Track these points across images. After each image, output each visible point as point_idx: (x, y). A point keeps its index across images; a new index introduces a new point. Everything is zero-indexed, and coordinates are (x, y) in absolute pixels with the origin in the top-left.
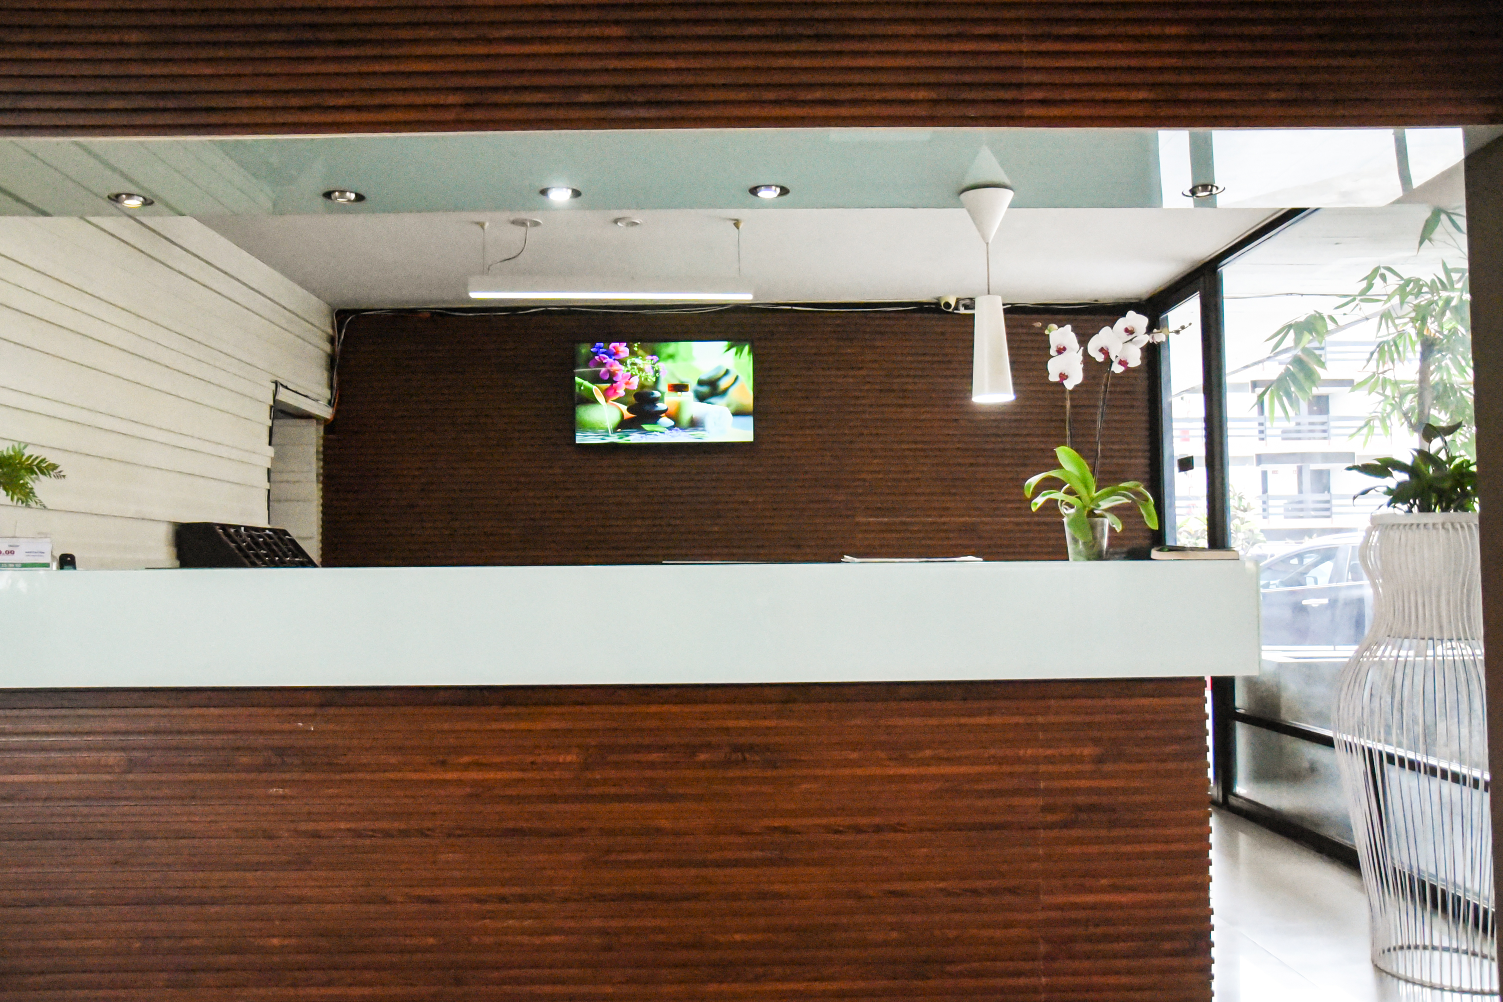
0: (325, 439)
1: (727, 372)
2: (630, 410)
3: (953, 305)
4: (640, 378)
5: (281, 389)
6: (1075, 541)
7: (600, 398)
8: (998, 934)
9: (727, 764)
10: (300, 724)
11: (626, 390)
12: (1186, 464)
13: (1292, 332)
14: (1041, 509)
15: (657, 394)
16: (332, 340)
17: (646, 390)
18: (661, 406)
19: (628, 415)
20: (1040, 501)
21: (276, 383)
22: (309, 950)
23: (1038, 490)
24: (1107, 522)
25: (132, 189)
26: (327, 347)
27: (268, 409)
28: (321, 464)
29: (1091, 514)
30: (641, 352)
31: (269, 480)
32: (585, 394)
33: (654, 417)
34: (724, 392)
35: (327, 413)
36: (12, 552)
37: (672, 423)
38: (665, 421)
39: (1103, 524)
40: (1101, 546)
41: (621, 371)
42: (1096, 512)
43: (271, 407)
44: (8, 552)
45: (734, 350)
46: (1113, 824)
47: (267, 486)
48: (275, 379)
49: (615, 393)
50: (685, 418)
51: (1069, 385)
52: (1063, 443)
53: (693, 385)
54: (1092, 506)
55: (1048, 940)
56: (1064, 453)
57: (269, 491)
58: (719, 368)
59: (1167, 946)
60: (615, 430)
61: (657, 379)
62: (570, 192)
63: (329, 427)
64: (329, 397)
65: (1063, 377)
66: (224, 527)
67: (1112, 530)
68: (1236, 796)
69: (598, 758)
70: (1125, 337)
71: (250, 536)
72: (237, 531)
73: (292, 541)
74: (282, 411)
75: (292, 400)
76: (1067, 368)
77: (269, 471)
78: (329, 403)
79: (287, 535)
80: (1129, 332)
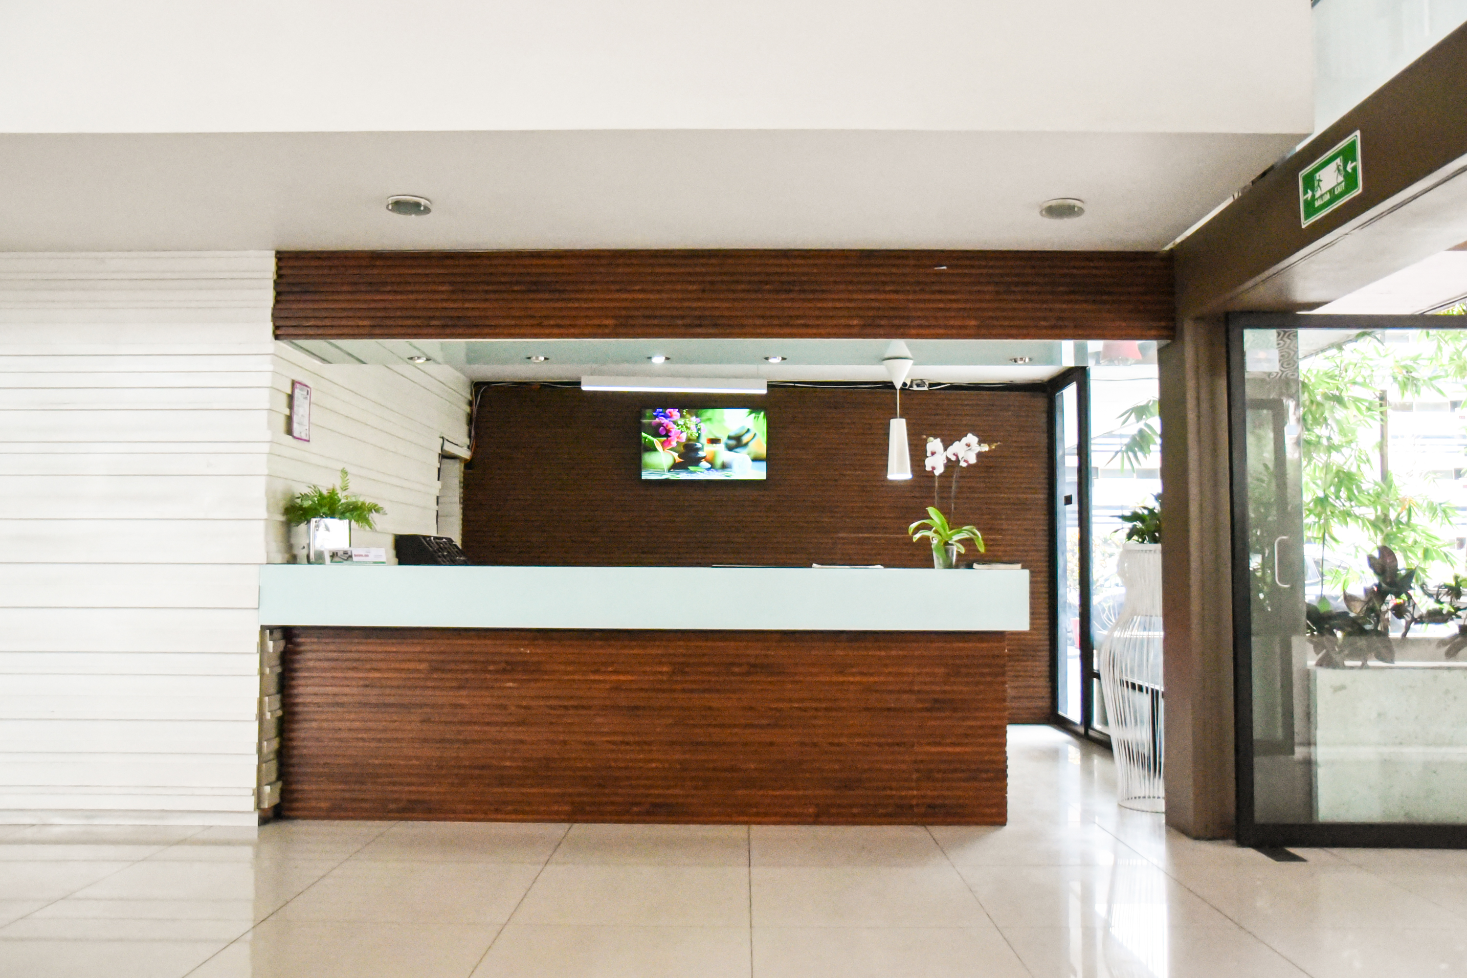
0: (464, 474)
1: (748, 431)
2: (680, 456)
3: (909, 384)
4: (687, 434)
5: (446, 443)
6: (938, 558)
7: (659, 447)
9: (748, 673)
10: (522, 650)
11: (677, 442)
12: (1068, 501)
13: (1133, 415)
14: (918, 541)
15: (699, 445)
16: (470, 404)
17: (691, 443)
18: (701, 454)
19: (678, 460)
20: (917, 536)
21: (443, 438)
23: (916, 531)
24: (955, 549)
25: (418, 354)
26: (468, 409)
27: (437, 456)
29: (946, 544)
30: (688, 416)
31: (437, 504)
32: (648, 445)
33: (696, 462)
34: (746, 444)
35: (466, 454)
36: (367, 556)
37: (709, 466)
38: (704, 464)
39: (952, 550)
40: (952, 561)
41: (674, 429)
42: (950, 542)
43: (440, 454)
44: (365, 556)
45: (753, 415)
46: (955, 710)
47: (436, 508)
48: (442, 435)
49: (670, 444)
50: (718, 462)
51: (937, 473)
52: (933, 506)
53: (724, 439)
54: (947, 539)
55: (918, 771)
56: (932, 511)
57: (437, 511)
58: (743, 427)
59: (984, 776)
60: (669, 470)
61: (699, 435)
62: (664, 358)
63: (468, 465)
64: (469, 444)
65: (934, 468)
66: (425, 537)
67: (958, 552)
68: (1093, 729)
69: (680, 669)
70: (966, 448)
71: (437, 543)
72: (430, 540)
73: (455, 545)
74: (445, 456)
75: (450, 448)
76: (936, 463)
77: (438, 498)
78: (468, 447)
79: (452, 541)
80: (968, 445)
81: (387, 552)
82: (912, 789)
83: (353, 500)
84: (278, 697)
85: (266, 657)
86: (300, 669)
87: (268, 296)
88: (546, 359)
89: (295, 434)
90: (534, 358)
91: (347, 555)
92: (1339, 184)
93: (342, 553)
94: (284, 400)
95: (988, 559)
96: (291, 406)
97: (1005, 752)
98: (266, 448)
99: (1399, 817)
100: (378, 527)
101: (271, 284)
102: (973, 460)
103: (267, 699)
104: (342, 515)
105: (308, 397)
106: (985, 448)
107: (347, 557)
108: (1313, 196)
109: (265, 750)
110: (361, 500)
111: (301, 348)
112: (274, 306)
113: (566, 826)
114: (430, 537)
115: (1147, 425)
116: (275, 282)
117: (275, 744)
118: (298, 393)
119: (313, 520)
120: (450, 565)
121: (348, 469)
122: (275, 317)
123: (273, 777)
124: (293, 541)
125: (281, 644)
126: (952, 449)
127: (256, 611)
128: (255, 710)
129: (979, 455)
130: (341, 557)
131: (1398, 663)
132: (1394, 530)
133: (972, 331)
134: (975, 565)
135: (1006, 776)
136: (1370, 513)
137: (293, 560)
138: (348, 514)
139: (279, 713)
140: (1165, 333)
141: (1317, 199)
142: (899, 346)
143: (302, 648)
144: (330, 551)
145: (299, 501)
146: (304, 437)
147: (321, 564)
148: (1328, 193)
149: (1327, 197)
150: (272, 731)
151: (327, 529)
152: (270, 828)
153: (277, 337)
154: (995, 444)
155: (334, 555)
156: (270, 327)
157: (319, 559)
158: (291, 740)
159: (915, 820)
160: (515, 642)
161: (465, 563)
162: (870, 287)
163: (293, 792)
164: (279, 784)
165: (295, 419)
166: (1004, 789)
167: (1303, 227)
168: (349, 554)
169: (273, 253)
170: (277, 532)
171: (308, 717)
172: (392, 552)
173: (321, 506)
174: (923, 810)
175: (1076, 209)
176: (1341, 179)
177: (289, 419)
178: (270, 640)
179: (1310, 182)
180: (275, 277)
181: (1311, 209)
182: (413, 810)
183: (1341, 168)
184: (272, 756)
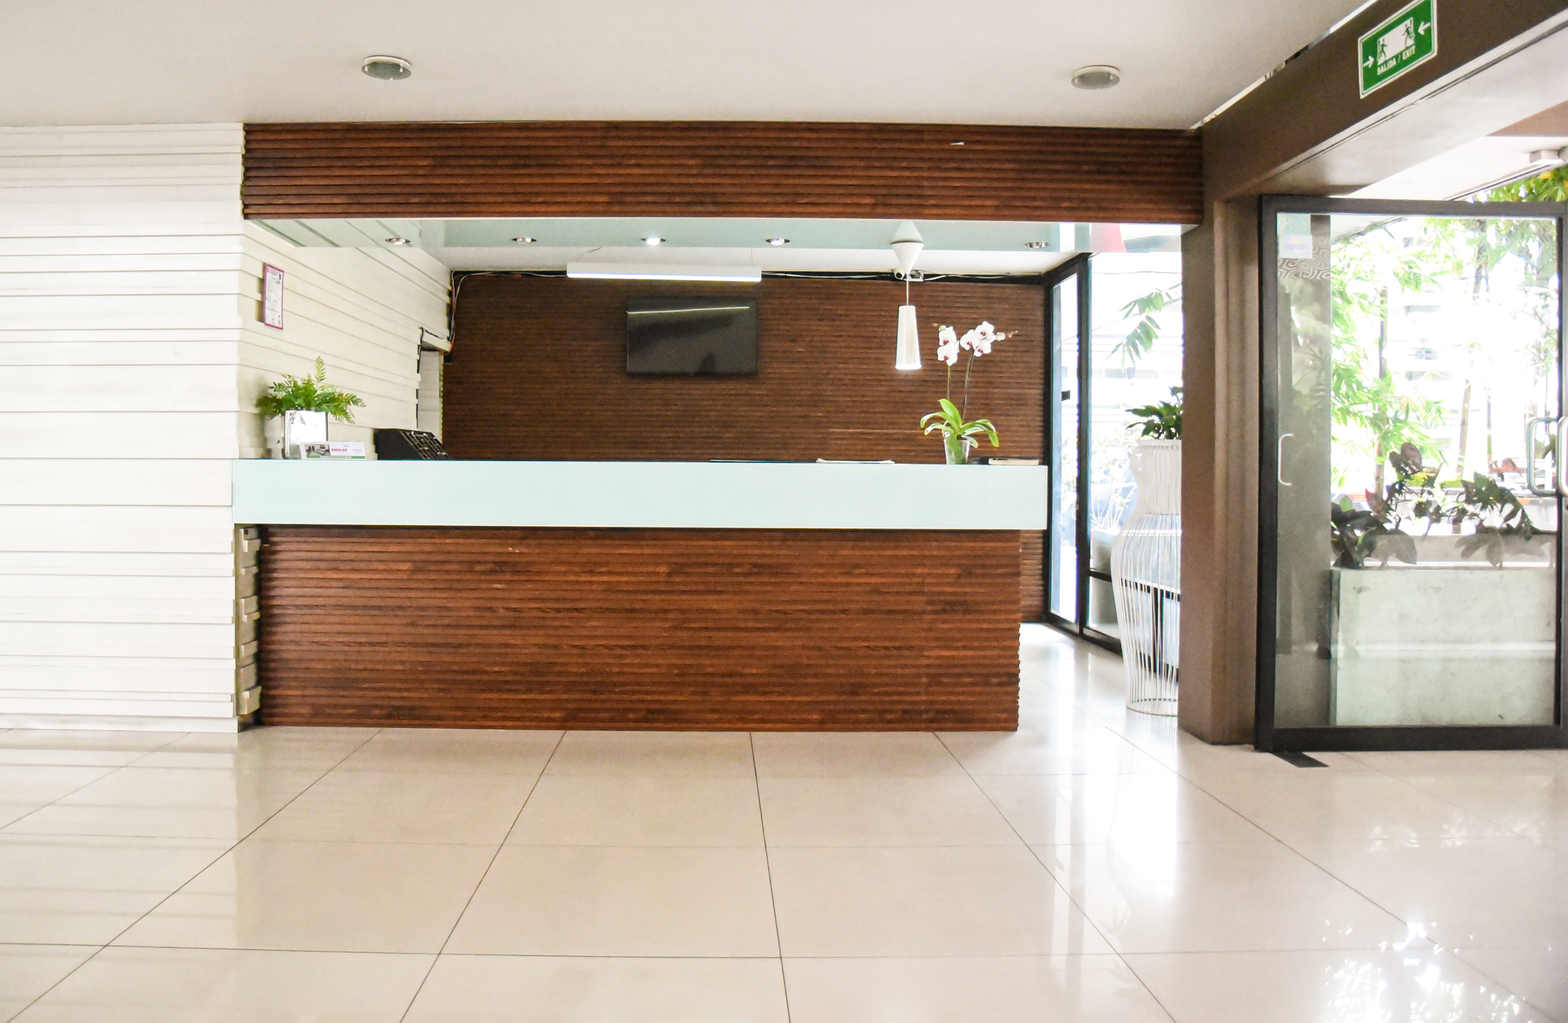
0: (445, 366)
5: (425, 333)
6: (950, 452)
8: (899, 671)
9: (750, 574)
10: (511, 549)
12: (1066, 396)
13: (1137, 306)
14: (930, 434)
16: (450, 294)
20: (929, 430)
21: (422, 329)
22: (515, 673)
23: (928, 423)
24: (968, 444)
25: (398, 234)
26: (447, 300)
27: (416, 348)
28: (442, 383)
29: (959, 438)
31: (417, 398)
35: (446, 346)
36: (346, 450)
39: (966, 444)
40: (965, 456)
42: (963, 436)
43: (419, 346)
44: (344, 450)
46: (966, 612)
47: (416, 401)
48: (421, 326)
51: (950, 363)
52: (946, 398)
54: (960, 433)
55: (927, 675)
56: (944, 403)
57: (417, 405)
59: (994, 680)
62: (659, 240)
63: (448, 357)
64: (449, 335)
65: (946, 358)
66: (405, 431)
67: (971, 447)
68: (1088, 628)
69: (678, 569)
70: (981, 337)
71: (417, 438)
72: (410, 434)
73: (436, 440)
74: (425, 348)
75: (429, 340)
76: (948, 352)
77: (417, 390)
78: (448, 339)
79: (433, 436)
80: (983, 334)
81: (366, 446)
82: (918, 693)
83: (330, 390)
84: (255, 598)
85: (241, 556)
86: (276, 569)
87: (236, 172)
88: (533, 240)
89: (267, 322)
90: (521, 240)
91: (324, 450)
92: (1407, 48)
93: (318, 447)
94: (255, 284)
95: (1003, 455)
96: (262, 290)
97: (1018, 656)
98: (236, 335)
99: (1415, 721)
100: (357, 420)
101: (240, 159)
102: (987, 350)
103: (243, 601)
104: (318, 408)
105: (281, 281)
106: (1001, 337)
107: (325, 451)
108: (1375, 62)
109: (243, 654)
110: (338, 391)
111: (273, 229)
112: (243, 182)
113: (559, 733)
114: (410, 431)
115: (1148, 318)
116: (243, 156)
117: (253, 648)
118: (269, 275)
119: (288, 413)
120: (431, 459)
121: (325, 358)
122: (244, 195)
123: (252, 681)
124: (268, 434)
125: (257, 543)
126: (965, 339)
127: (230, 509)
128: (230, 612)
129: (995, 344)
130: (317, 451)
131: (1419, 564)
132: (1391, 428)
133: (990, 212)
134: (991, 461)
135: (1018, 681)
136: (1368, 410)
137: (267, 454)
138: (324, 406)
139: (257, 616)
140: (1193, 216)
141: (1380, 66)
142: (908, 227)
143: (279, 548)
144: (306, 445)
145: (271, 391)
146: (277, 324)
147: (296, 459)
148: (1394, 59)
149: (1393, 63)
150: (250, 634)
151: (303, 422)
152: (249, 734)
153: (246, 216)
154: (1012, 333)
155: (310, 449)
156: (239, 206)
157: (295, 453)
158: (268, 643)
159: (923, 726)
160: (504, 542)
161: (446, 458)
162: (883, 164)
163: (274, 697)
164: (259, 690)
165: (268, 304)
166: (1015, 694)
167: (1362, 97)
168: (327, 448)
169: (241, 126)
170: (249, 424)
171: (286, 619)
172: (371, 447)
173: (296, 398)
174: (930, 715)
175: (1111, 78)
176: (1411, 42)
177: (261, 305)
178: (245, 539)
179: (1372, 48)
180: (244, 152)
181: (1372, 76)
182: (399, 717)
183: (1411, 30)
184: (250, 660)
